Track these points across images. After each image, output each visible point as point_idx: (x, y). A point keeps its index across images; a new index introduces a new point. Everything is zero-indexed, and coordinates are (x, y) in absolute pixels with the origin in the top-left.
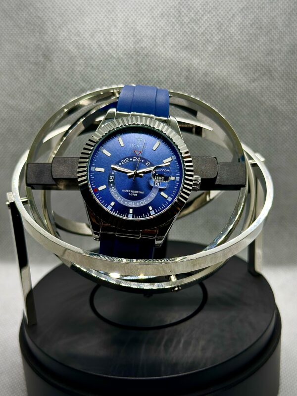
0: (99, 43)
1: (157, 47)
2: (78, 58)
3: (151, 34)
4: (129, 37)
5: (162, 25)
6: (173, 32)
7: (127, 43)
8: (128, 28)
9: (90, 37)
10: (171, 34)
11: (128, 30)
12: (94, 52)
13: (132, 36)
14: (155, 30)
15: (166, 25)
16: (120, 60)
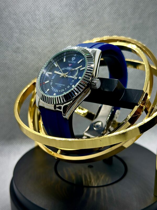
0: (28, 20)
1: (63, 24)
2: (15, 29)
3: (60, 16)
4: (46, 17)
5: (66, 11)
6: (72, 15)
7: (45, 21)
8: (46, 12)
9: (23, 16)
10: (72, 16)
11: (46, 13)
12: (25, 25)
13: (49, 17)
14: (62, 13)
15: (68, 11)
16: (41, 31)
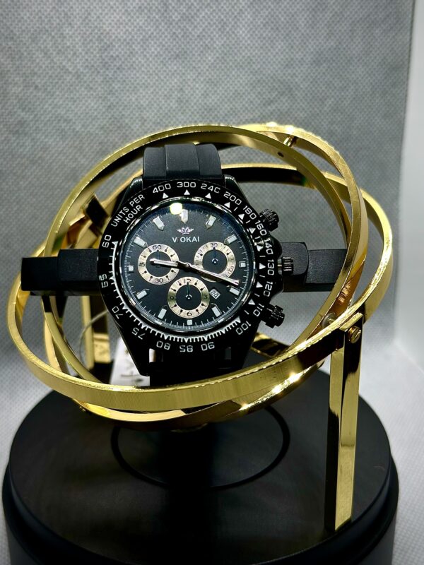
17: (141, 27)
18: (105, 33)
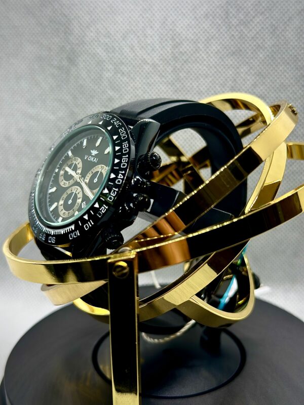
17: (206, 30)
18: (177, 34)
